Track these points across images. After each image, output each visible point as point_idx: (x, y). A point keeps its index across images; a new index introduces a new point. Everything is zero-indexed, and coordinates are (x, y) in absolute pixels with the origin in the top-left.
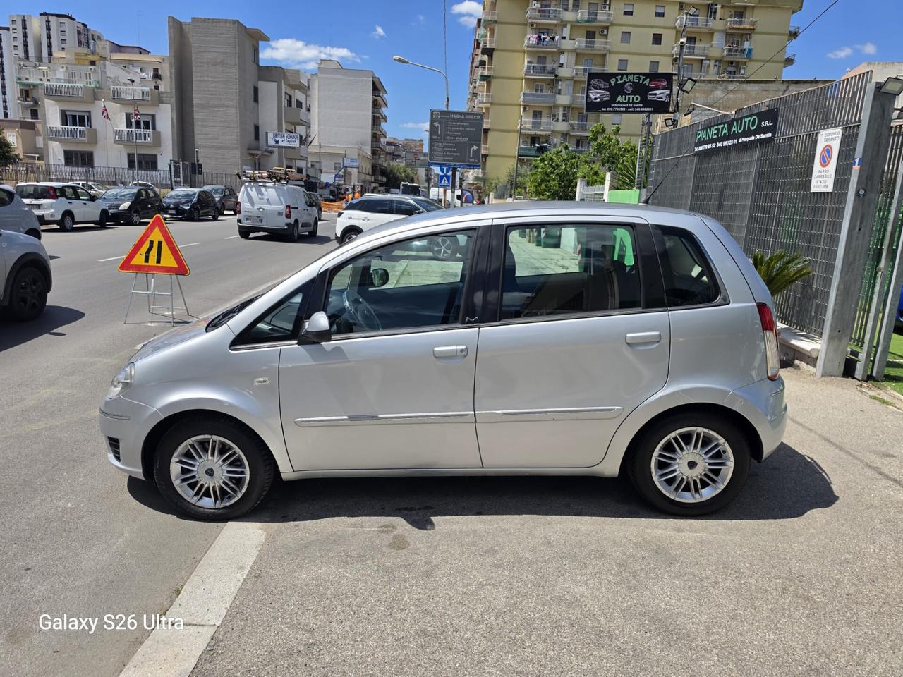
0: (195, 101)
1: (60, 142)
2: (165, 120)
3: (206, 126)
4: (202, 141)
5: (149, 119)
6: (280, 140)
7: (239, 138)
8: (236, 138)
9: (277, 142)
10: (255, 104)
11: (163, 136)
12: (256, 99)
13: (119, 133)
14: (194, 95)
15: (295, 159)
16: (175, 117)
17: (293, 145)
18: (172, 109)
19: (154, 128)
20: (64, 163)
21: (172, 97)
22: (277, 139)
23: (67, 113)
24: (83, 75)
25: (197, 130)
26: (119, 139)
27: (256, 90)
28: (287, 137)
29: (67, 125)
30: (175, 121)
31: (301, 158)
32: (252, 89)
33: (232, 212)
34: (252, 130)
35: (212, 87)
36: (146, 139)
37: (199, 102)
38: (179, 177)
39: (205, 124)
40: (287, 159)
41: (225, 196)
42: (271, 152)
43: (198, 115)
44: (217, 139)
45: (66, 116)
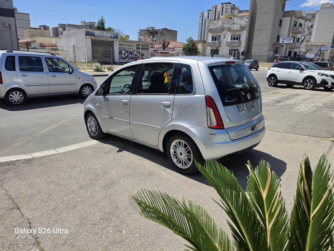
0: (255, 28)
1: (210, 47)
2: (244, 36)
3: (258, 37)
4: (256, 43)
5: (238, 36)
6: (285, 41)
7: (269, 41)
8: (268, 41)
9: (283, 42)
10: (279, 27)
11: (242, 42)
12: (280, 25)
13: (228, 42)
14: (255, 26)
15: (294, 48)
16: (247, 35)
17: (290, 42)
18: (247, 32)
19: (239, 40)
20: (210, 54)
21: (248, 28)
22: (283, 40)
23: (214, 37)
24: (227, 23)
25: (254, 39)
26: (228, 44)
27: (281, 21)
28: (288, 39)
29: (213, 41)
30: (247, 36)
31: (296, 47)
32: (279, 21)
33: (255, 70)
34: (276, 37)
35: (262, 22)
36: (236, 44)
37: (257, 28)
38: (235, 57)
39: (258, 36)
40: (289, 48)
41: (253, 63)
42: (283, 46)
43: (256, 34)
44: (261, 42)
45: (213, 38)
